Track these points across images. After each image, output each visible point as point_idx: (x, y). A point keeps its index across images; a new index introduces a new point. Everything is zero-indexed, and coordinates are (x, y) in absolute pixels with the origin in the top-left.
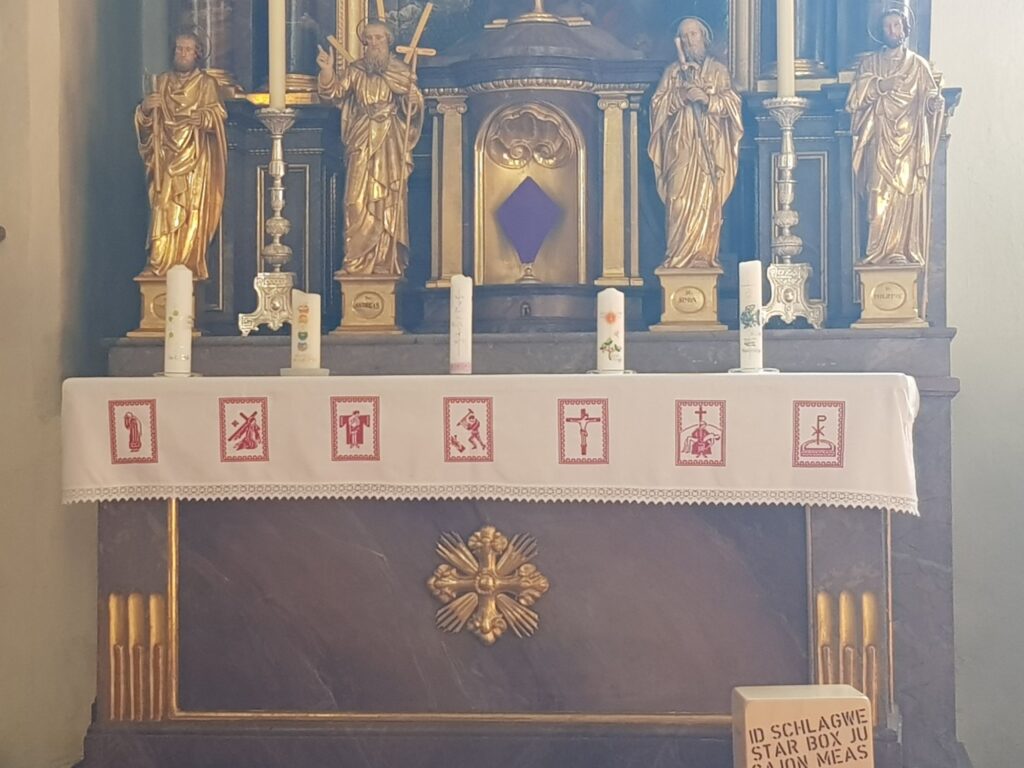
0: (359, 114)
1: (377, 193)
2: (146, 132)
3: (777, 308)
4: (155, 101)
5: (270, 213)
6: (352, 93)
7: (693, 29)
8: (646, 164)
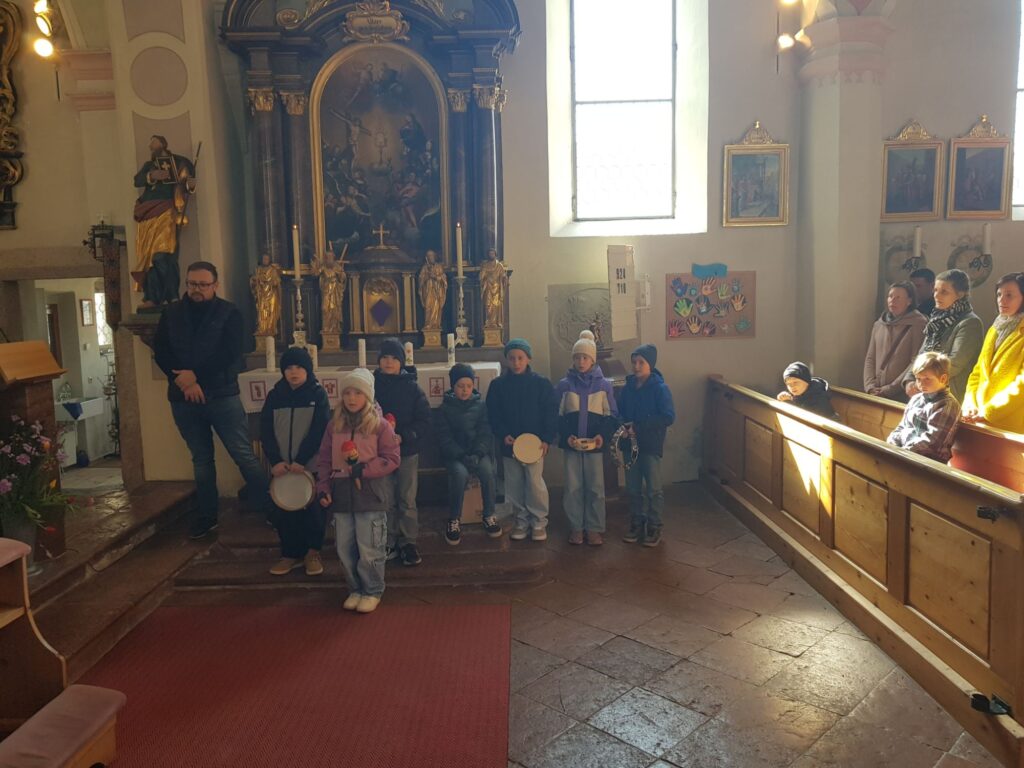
0: (325, 281)
1: (332, 306)
2: (254, 286)
3: (459, 340)
4: (257, 277)
5: (297, 312)
6: (323, 273)
7: (431, 253)
8: (417, 296)
